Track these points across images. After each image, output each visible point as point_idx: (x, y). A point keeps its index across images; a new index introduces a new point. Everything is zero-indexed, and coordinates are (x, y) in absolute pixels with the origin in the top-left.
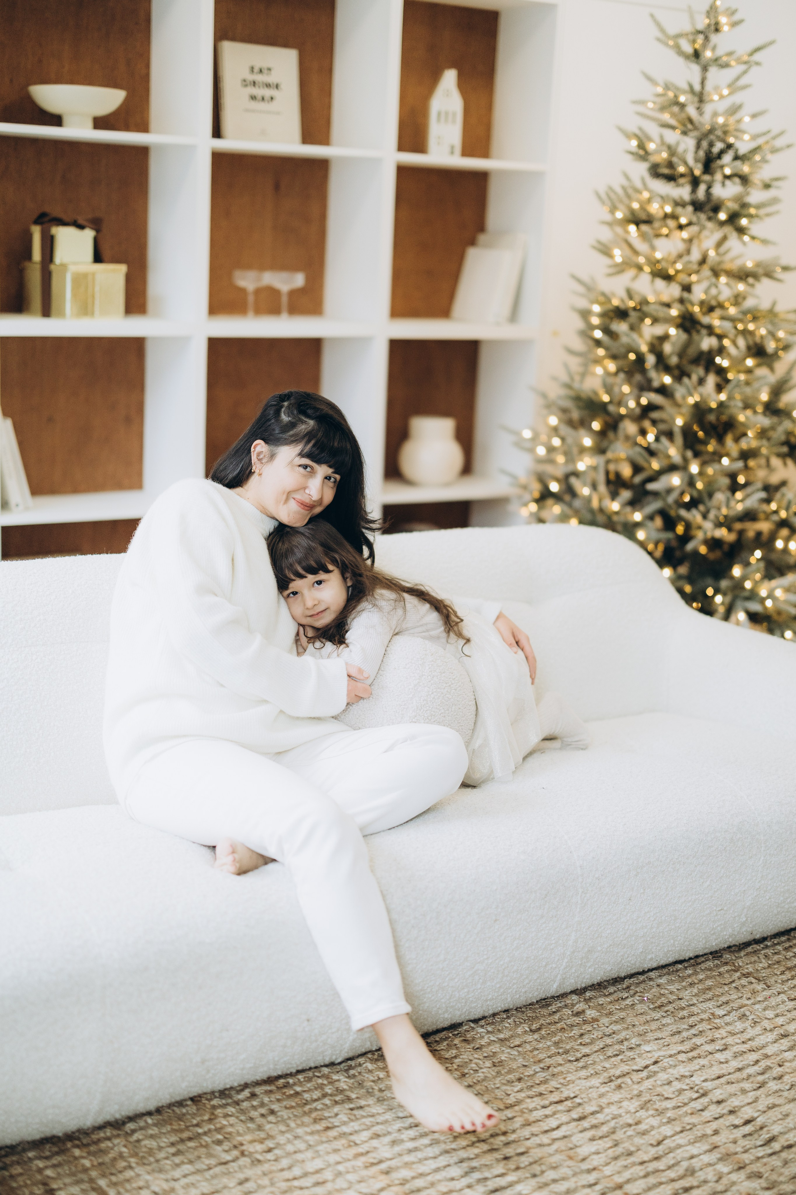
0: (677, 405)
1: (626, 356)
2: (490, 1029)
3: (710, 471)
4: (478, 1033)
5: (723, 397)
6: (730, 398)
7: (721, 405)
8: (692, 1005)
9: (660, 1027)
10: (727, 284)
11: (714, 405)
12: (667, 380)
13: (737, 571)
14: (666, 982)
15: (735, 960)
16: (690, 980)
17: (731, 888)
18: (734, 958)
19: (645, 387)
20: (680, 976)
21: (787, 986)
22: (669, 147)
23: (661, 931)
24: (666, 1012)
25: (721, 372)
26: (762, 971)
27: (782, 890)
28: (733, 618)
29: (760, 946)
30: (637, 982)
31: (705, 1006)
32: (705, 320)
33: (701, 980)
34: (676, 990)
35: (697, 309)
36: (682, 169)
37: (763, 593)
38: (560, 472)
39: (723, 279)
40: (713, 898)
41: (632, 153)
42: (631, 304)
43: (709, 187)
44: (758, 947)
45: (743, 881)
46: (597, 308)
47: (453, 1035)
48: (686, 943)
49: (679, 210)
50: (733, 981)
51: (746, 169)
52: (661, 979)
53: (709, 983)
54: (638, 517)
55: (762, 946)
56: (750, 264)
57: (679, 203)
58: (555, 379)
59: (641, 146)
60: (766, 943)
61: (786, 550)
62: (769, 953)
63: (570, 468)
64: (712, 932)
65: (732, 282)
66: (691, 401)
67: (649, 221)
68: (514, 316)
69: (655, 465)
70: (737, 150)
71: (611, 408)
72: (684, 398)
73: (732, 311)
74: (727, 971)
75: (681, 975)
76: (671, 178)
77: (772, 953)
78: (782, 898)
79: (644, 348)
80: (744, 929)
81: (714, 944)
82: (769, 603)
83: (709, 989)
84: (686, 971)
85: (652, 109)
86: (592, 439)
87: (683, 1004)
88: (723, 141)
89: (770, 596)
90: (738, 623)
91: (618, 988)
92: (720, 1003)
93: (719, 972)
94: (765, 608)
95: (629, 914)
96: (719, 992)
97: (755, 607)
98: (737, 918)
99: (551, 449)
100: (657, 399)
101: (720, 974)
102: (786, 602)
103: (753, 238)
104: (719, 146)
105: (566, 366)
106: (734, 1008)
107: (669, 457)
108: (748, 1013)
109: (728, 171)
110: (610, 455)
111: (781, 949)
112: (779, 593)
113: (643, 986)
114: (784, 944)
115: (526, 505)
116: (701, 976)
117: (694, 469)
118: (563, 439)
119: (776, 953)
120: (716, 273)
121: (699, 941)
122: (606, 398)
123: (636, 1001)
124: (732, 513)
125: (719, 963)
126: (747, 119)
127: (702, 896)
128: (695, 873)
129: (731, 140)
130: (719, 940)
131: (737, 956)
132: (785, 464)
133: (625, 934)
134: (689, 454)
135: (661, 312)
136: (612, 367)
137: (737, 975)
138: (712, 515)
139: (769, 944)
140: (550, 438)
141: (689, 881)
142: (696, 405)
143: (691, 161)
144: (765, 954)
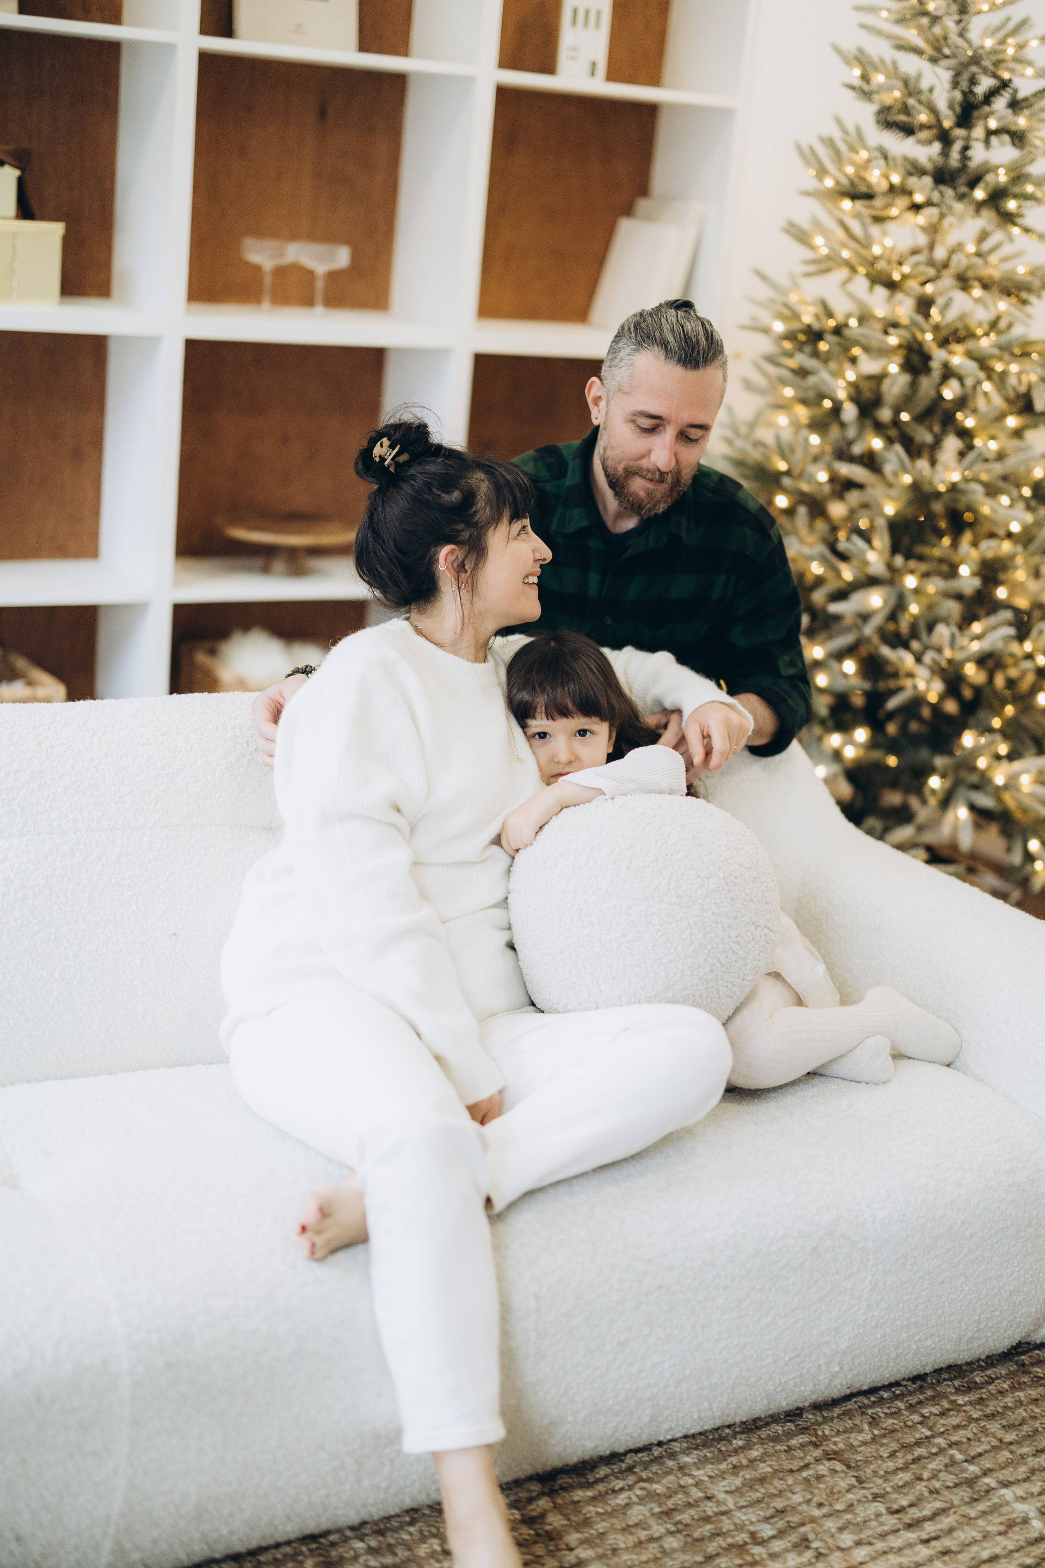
0: (888, 484)
1: (820, 403)
2: (373, 1543)
3: (930, 588)
4: (352, 1548)
5: (955, 477)
8: (724, 1513)
9: (659, 1555)
10: (983, 300)
11: (942, 488)
12: (877, 443)
13: (970, 740)
14: (696, 1460)
15: (819, 1424)
16: (734, 1460)
17: (814, 1324)
18: (820, 1419)
20: (720, 1451)
21: (891, 1484)
22: (906, 82)
23: (686, 1390)
24: (676, 1524)
26: (860, 1449)
27: (907, 1322)
28: (950, 815)
29: (869, 1399)
30: (647, 1459)
31: (744, 1518)
32: (942, 355)
33: (752, 1461)
34: (706, 1479)
35: (930, 338)
36: (923, 117)
37: (1002, 779)
39: (976, 293)
40: (779, 1340)
41: (852, 88)
43: (966, 148)
44: (866, 1401)
45: (835, 1313)
47: (311, 1550)
49: (913, 181)
50: (806, 1466)
51: (1022, 122)
52: (688, 1455)
53: (765, 1468)
54: (818, 652)
55: (873, 1399)
56: (1023, 271)
57: (915, 169)
59: (865, 78)
62: (882, 1415)
64: (781, 1388)
65: (992, 298)
66: (907, 479)
67: (869, 196)
69: (848, 574)
70: (1016, 91)
73: (985, 343)
74: (802, 1446)
75: (723, 1449)
76: (908, 130)
77: (886, 1414)
78: (905, 1335)
82: (1006, 796)
83: (762, 1480)
84: (734, 1442)
85: (887, 20)
87: (710, 1508)
88: (995, 76)
89: (1012, 785)
90: (957, 823)
91: (612, 1470)
92: (771, 1511)
93: (788, 1446)
94: (1003, 803)
96: (775, 1487)
97: (987, 800)
100: (857, 472)
101: (790, 1449)
102: (1037, 796)
103: (1027, 230)
104: (986, 83)
106: (792, 1524)
107: (866, 563)
108: (811, 1536)
109: (993, 124)
111: (903, 1407)
112: (1026, 782)
113: (655, 1468)
116: (755, 1454)
117: (911, 582)
119: (892, 1414)
120: (966, 282)
123: (635, 1499)
124: (959, 656)
125: (793, 1428)
126: (1034, 43)
129: (1006, 76)
131: (826, 1415)
133: (618, 1397)
134: (902, 561)
135: (875, 338)
136: (803, 415)
137: (814, 1455)
138: (929, 658)
141: (734, 1315)
142: (915, 487)
143: (942, 105)
144: (874, 1416)
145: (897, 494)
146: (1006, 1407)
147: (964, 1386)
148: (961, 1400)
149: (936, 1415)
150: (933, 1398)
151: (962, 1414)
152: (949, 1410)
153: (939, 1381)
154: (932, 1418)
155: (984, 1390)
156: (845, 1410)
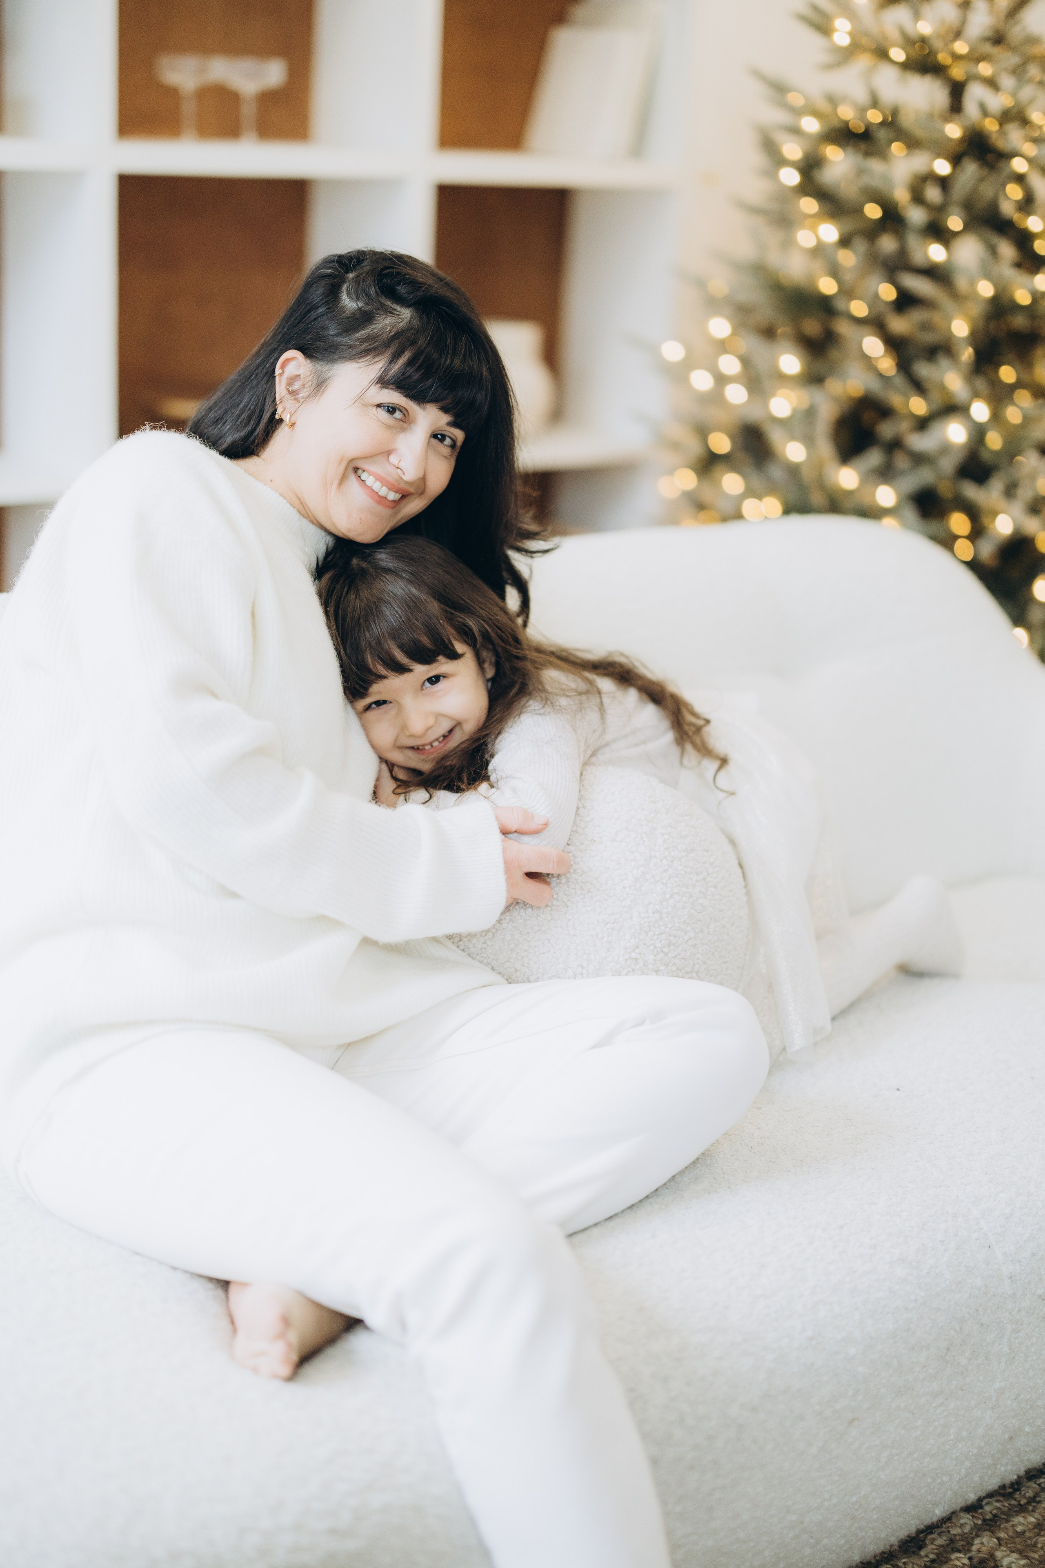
0: (956, 297)
1: (858, 211)
3: (1010, 415)
5: (1041, 282)
7: (1039, 297)
11: (1023, 298)
19: (895, 265)
25: (1024, 239)
35: (992, 126)
38: (734, 419)
42: (874, 117)
46: (810, 125)
54: (886, 497)
63: (754, 411)
66: (986, 289)
68: (639, 145)
69: (918, 406)
71: (840, 304)
72: (973, 285)
86: (799, 358)
99: (720, 379)
105: (750, 235)
110: (831, 385)
115: (675, 473)
118: (744, 361)
122: (827, 286)
134: (977, 385)
135: (926, 132)
140: (715, 359)
142: (995, 298)
145: (976, 310)
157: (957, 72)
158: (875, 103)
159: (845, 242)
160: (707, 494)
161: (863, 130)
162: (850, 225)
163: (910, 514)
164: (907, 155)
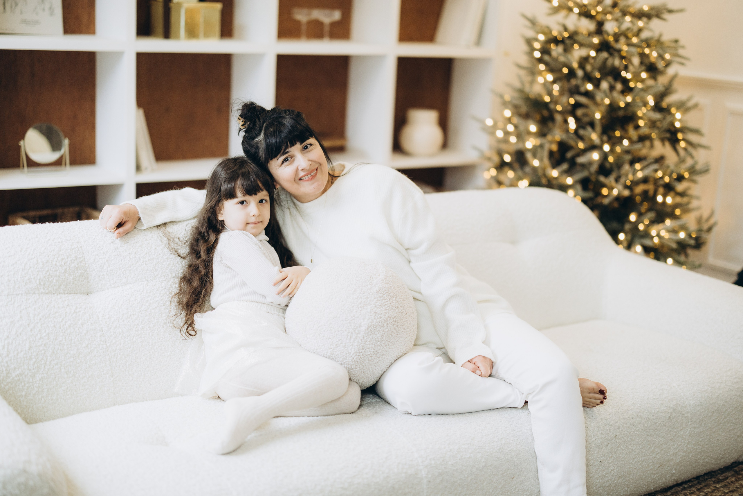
0: (596, 104)
1: (561, 70)
3: (618, 149)
5: (629, 99)
6: (634, 100)
7: (627, 104)
10: (631, 22)
11: (622, 105)
12: (590, 87)
13: (633, 217)
17: (668, 451)
19: (575, 91)
23: (620, 482)
25: (625, 82)
27: (700, 451)
28: (632, 249)
29: (680, 488)
32: (617, 46)
35: (611, 39)
37: (653, 232)
38: (512, 149)
39: (628, 18)
40: (655, 458)
42: (566, 35)
45: (675, 446)
46: (542, 37)
48: (634, 489)
54: (569, 181)
55: (681, 488)
56: (646, 8)
58: (508, 85)
60: (684, 485)
61: (664, 203)
62: (688, 494)
63: (520, 146)
64: (653, 481)
65: (635, 20)
66: (607, 101)
68: (479, 41)
69: (581, 145)
71: (552, 106)
72: (603, 100)
73: (635, 40)
77: (689, 493)
78: (699, 456)
79: (575, 65)
80: (673, 478)
81: (652, 489)
82: (656, 240)
86: (536, 126)
89: (658, 235)
90: (636, 252)
94: (654, 243)
95: (601, 472)
97: (648, 242)
98: (669, 471)
99: (507, 134)
100: (583, 100)
102: (669, 239)
105: (519, 77)
107: (591, 140)
110: (549, 137)
111: (695, 490)
112: (663, 233)
114: (697, 486)
115: (488, 170)
117: (607, 148)
118: (516, 127)
120: (624, 13)
121: (644, 488)
122: (547, 99)
124: (636, 179)
127: (649, 457)
128: (645, 442)
130: (656, 486)
131: (665, 495)
132: (664, 144)
133: (597, 486)
134: (605, 138)
135: (586, 41)
136: (550, 77)
138: (622, 180)
139: (686, 486)
140: (505, 126)
141: (641, 447)
142: (611, 105)
144: (685, 494)
145: (603, 109)
146: (737, 488)
147: (716, 481)
148: (718, 486)
149: (710, 492)
150: (706, 486)
151: (720, 491)
152: (714, 490)
153: (704, 480)
154: (709, 493)
155: (725, 482)
156: (672, 493)
157: (599, 17)
158: (566, 29)
159: (554, 82)
160: (502, 178)
161: (561, 40)
162: (557, 75)
163: (579, 187)
164: (579, 48)
